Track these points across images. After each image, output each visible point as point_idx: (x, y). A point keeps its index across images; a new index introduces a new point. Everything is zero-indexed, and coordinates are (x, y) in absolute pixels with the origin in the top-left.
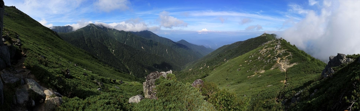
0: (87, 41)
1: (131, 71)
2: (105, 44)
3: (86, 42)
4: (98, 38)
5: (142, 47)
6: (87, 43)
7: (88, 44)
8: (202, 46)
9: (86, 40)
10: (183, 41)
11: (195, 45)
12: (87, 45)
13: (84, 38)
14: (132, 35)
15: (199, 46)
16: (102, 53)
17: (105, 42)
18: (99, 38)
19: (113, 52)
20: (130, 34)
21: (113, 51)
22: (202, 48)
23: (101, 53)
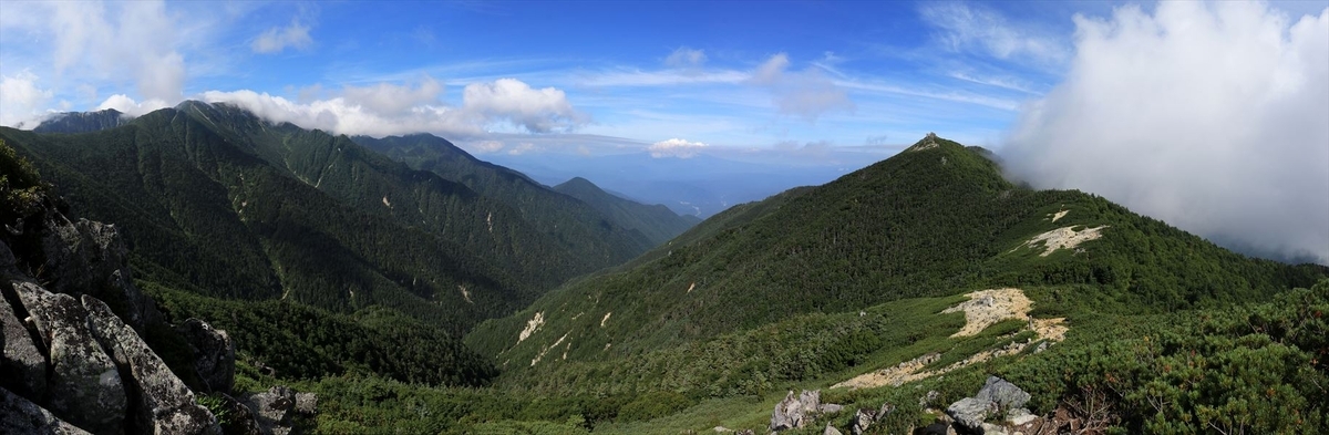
0: (145, 165)
1: (287, 283)
2: (218, 177)
3: (141, 166)
4: (195, 156)
5: (385, 200)
6: (141, 172)
7: (144, 174)
8: (659, 205)
9: (140, 158)
10: (579, 183)
11: (632, 203)
12: (140, 177)
13: (134, 151)
14: (352, 149)
15: (649, 206)
16: (186, 209)
17: (220, 170)
18: (198, 155)
19: (240, 207)
20: (342, 146)
21: (244, 204)
22: (662, 214)
23: (184, 206)
